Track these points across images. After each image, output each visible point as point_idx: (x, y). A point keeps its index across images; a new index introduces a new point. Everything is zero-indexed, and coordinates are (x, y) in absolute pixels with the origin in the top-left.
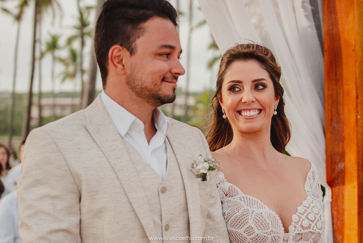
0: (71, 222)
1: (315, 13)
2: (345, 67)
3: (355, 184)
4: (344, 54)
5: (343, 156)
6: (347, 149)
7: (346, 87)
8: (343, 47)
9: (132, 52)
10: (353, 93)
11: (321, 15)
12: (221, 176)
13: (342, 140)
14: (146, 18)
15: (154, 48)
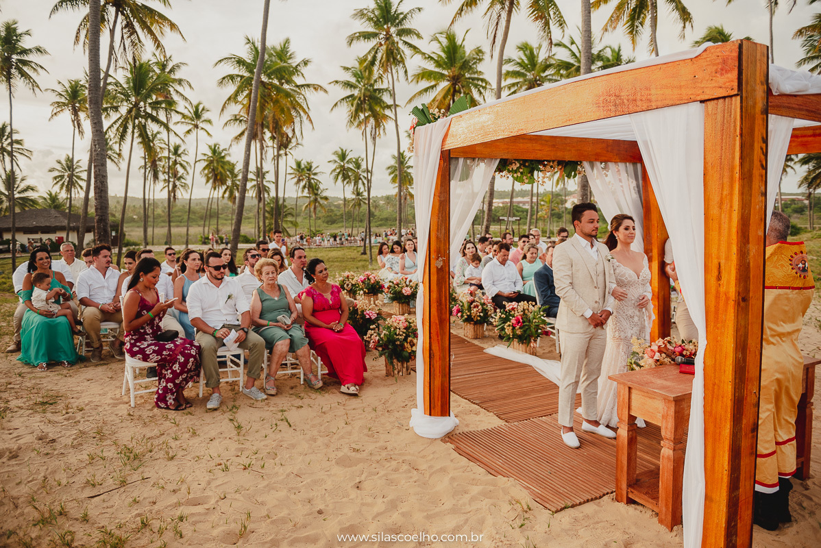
0: (570, 273)
1: (639, 192)
2: (652, 214)
3: (657, 262)
4: (652, 209)
5: (651, 251)
6: (653, 248)
7: (653, 222)
8: (652, 206)
9: (581, 222)
10: (656, 225)
11: (642, 192)
12: (615, 260)
13: (651, 244)
14: (584, 211)
15: (587, 220)
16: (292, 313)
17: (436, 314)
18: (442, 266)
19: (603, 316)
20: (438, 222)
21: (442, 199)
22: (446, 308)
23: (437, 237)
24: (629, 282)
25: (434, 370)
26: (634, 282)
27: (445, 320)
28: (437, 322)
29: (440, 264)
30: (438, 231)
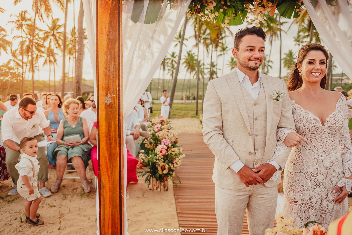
9: (238, 50)
12: (293, 101)
16: (84, 137)
17: (105, 148)
18: (111, 103)
19: (260, 173)
20: (107, 60)
21: (111, 37)
22: (116, 143)
23: (106, 75)
24: (309, 129)
25: (104, 201)
26: (317, 130)
27: (114, 154)
28: (107, 155)
29: (109, 100)
30: (106, 68)
